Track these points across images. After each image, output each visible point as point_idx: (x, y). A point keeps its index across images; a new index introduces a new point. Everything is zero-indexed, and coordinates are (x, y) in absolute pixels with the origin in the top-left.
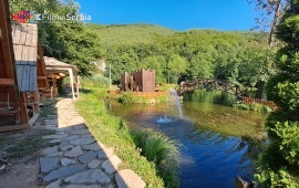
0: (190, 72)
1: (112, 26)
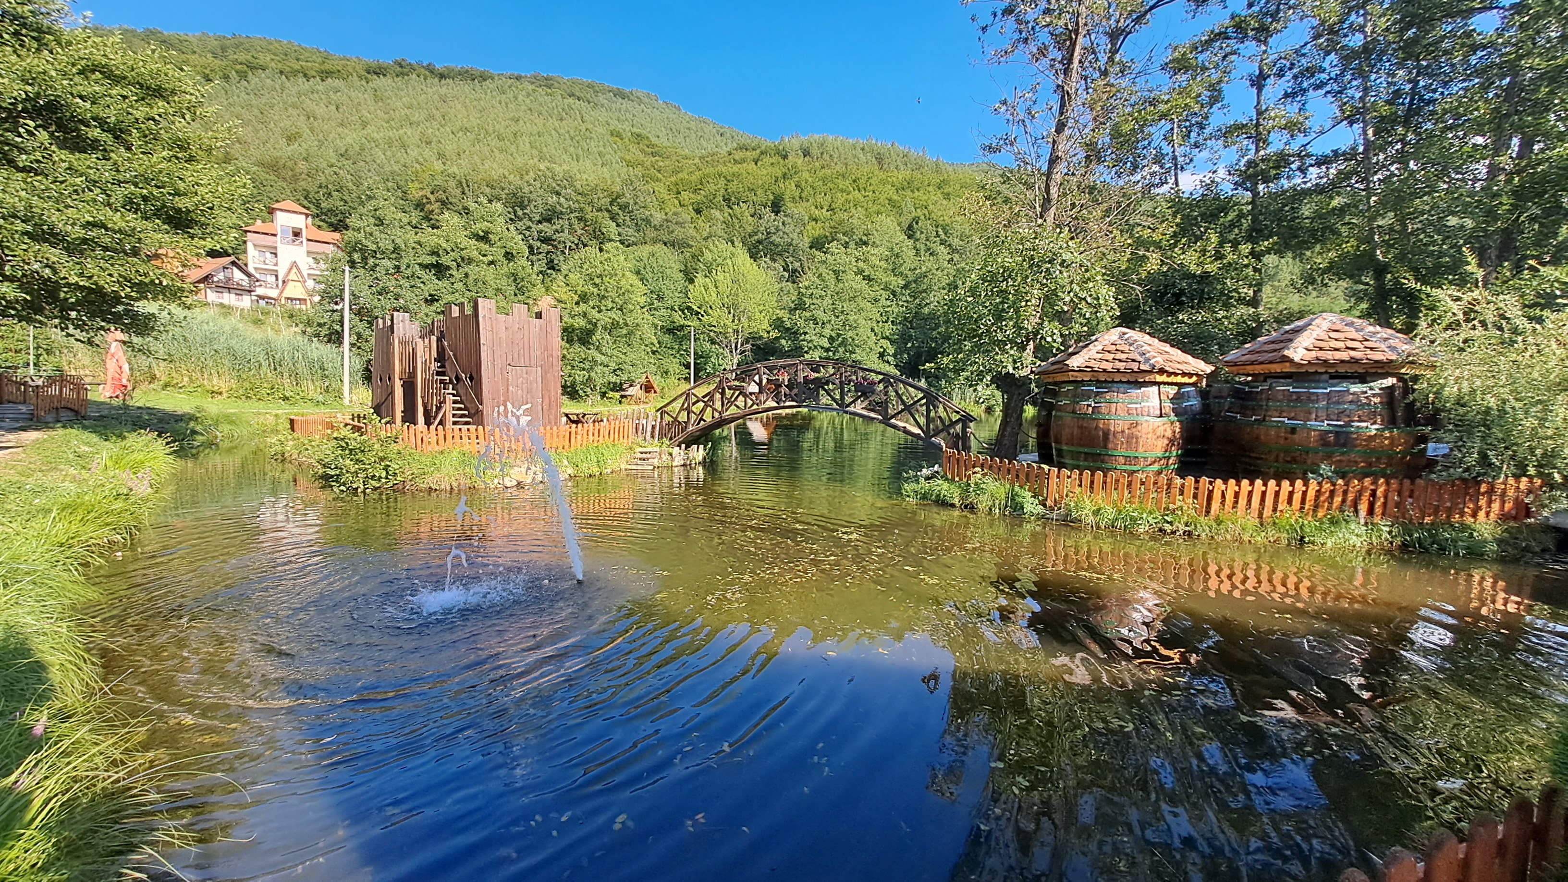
0: (792, 333)
1: (403, 69)
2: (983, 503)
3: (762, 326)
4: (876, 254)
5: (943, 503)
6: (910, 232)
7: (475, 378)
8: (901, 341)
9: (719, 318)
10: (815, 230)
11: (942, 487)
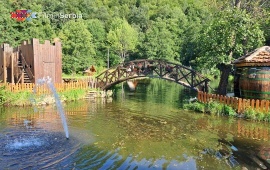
0: (143, 50)
2: (213, 111)
3: (133, 48)
4: (173, 21)
5: (198, 111)
6: (186, 13)
7: (32, 67)
8: (183, 52)
9: (117, 45)
10: (152, 13)
11: (198, 105)
